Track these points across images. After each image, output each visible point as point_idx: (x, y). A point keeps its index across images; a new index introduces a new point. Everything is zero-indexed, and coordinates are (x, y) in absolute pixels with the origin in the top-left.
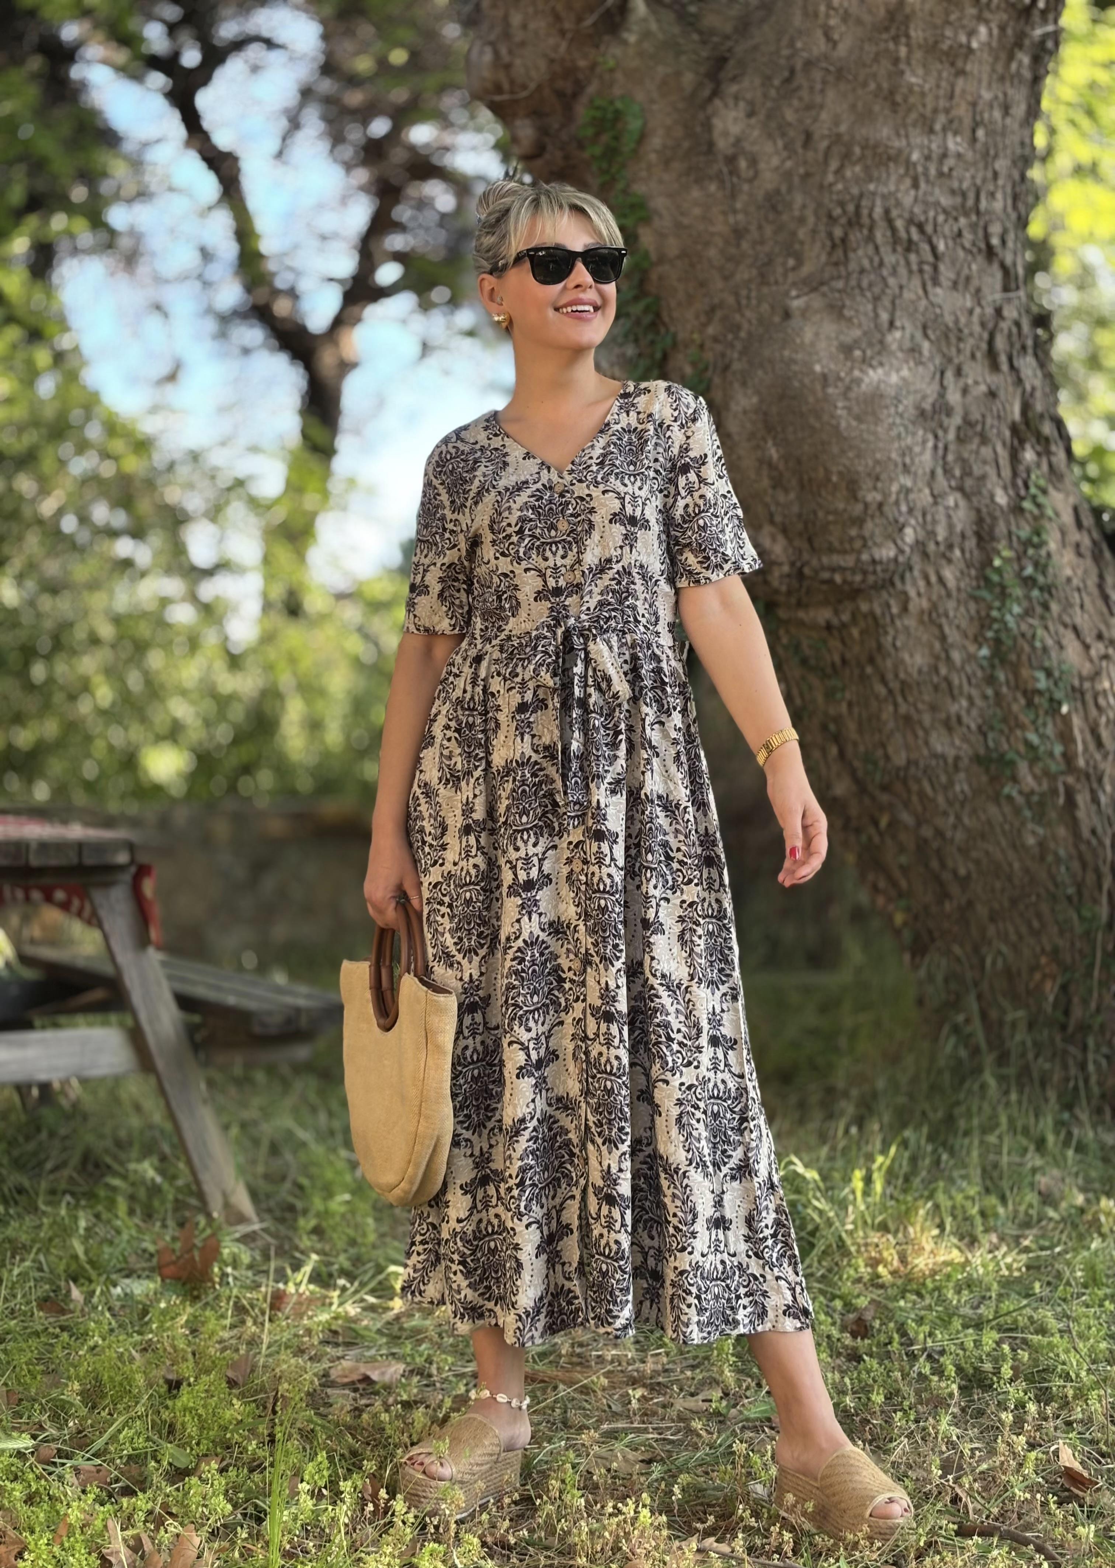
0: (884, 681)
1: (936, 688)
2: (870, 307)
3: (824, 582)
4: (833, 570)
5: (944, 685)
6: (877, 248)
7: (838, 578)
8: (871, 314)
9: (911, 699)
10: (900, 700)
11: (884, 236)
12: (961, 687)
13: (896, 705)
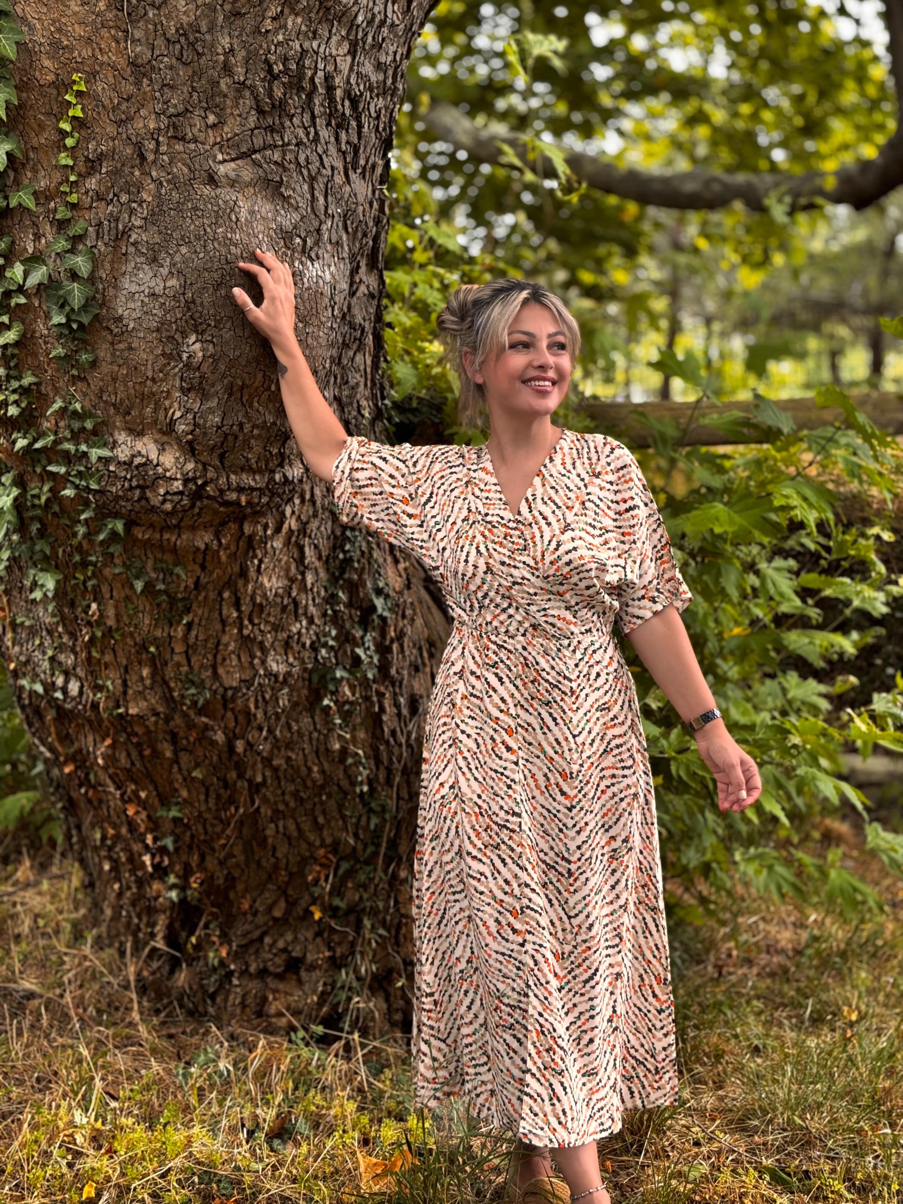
0: (237, 605)
1: (284, 609)
2: (306, 187)
3: (227, 504)
4: (240, 490)
5: (291, 607)
6: (313, 117)
7: (243, 500)
8: (308, 196)
9: (256, 621)
10: (246, 622)
11: (322, 105)
12: (306, 606)
13: (241, 628)
